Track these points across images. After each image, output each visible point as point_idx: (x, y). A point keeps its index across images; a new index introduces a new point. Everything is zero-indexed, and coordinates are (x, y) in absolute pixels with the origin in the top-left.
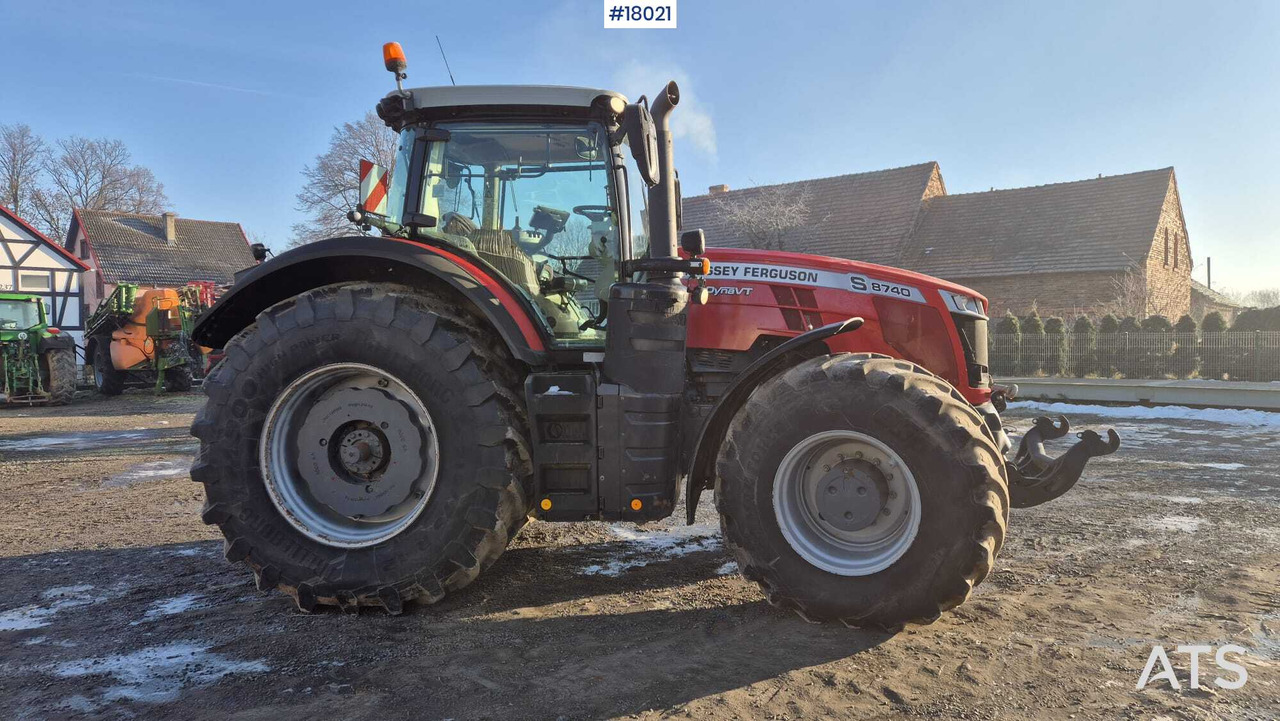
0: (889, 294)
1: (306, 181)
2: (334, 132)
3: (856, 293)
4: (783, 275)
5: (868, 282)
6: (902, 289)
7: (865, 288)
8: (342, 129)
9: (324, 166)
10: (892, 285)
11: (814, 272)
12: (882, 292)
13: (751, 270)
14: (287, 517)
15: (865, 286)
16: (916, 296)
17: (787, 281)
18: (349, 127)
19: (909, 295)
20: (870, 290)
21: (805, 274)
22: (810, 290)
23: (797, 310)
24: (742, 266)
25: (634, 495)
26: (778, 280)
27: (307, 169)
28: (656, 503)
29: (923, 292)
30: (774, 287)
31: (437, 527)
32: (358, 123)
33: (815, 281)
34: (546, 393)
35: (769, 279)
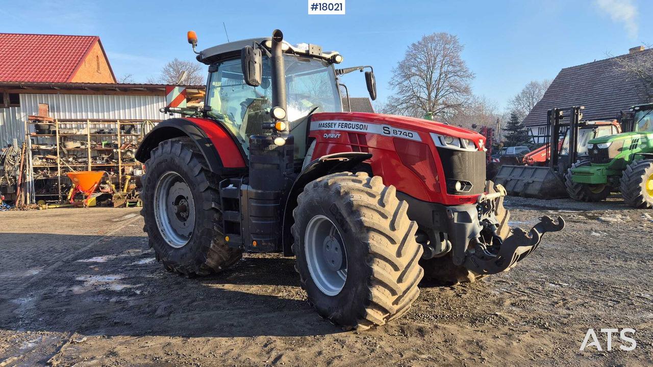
0: (402, 136)
1: (392, 75)
2: (407, 48)
3: (385, 136)
4: (353, 127)
5: (391, 129)
6: (409, 133)
7: (389, 133)
8: (411, 46)
9: (402, 66)
10: (403, 131)
11: (366, 124)
12: (398, 136)
13: (341, 125)
14: (161, 232)
15: (389, 131)
16: (416, 137)
17: (355, 130)
18: (414, 45)
19: (412, 137)
20: (392, 134)
21: (362, 125)
22: (364, 135)
23: (358, 146)
24: (337, 122)
25: (254, 239)
26: (351, 130)
27: (393, 68)
28: (264, 244)
29: (420, 135)
30: (350, 133)
31: (194, 243)
32: (419, 42)
33: (366, 129)
34: (227, 188)
35: (347, 129)
